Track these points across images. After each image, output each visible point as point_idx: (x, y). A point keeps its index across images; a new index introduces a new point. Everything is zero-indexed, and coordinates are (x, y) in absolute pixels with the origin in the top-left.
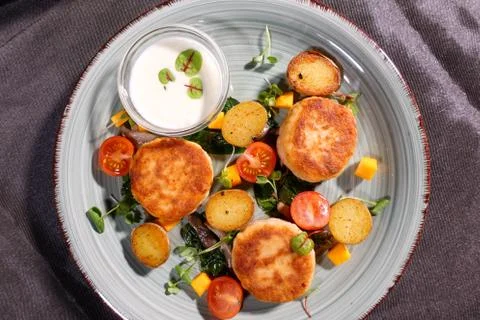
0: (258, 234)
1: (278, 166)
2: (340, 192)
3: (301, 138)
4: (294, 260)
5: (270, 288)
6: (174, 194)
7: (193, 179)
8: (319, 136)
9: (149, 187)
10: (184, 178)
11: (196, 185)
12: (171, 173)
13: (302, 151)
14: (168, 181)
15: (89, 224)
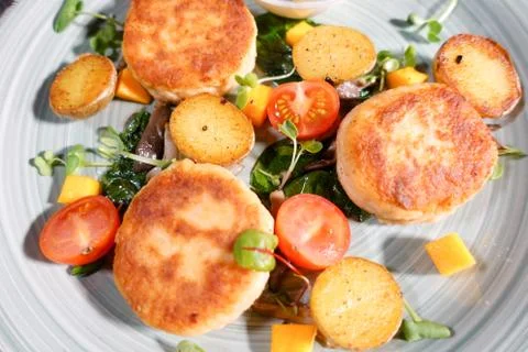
0: (211, 179)
3: (395, 115)
4: (221, 264)
6: (171, 47)
7: (210, 51)
8: (422, 137)
9: (154, 14)
10: (200, 40)
11: (205, 60)
12: (194, 21)
14: (180, 25)
15: (56, 11)
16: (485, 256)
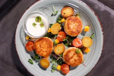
0: (67, 52)
1: (67, 35)
2: (82, 36)
3: (69, 27)
4: (78, 55)
5: (74, 63)
6: (46, 50)
7: (49, 45)
8: (73, 26)
9: (40, 50)
10: (46, 46)
11: (50, 46)
12: (43, 46)
13: (70, 30)
14: (43, 48)
16: (88, 25)
